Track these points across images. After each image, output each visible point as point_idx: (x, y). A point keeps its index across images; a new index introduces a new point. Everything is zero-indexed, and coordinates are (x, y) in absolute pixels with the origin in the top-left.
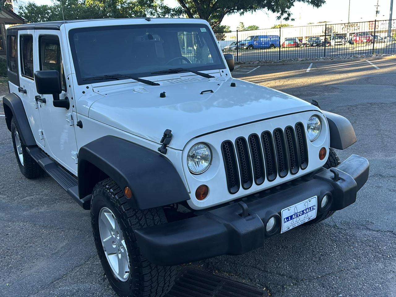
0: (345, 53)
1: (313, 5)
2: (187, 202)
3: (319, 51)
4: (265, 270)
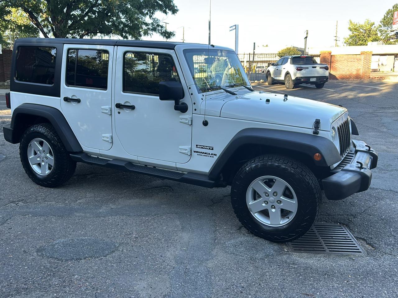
4: (329, 215)
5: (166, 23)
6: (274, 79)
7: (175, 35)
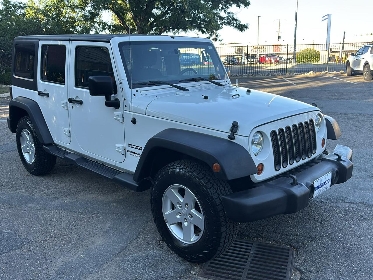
0: (260, 71)
1: (237, 29)
2: (250, 177)
3: (236, 69)
4: (284, 234)
5: (259, 16)
6: (353, 69)
7: (248, 27)
